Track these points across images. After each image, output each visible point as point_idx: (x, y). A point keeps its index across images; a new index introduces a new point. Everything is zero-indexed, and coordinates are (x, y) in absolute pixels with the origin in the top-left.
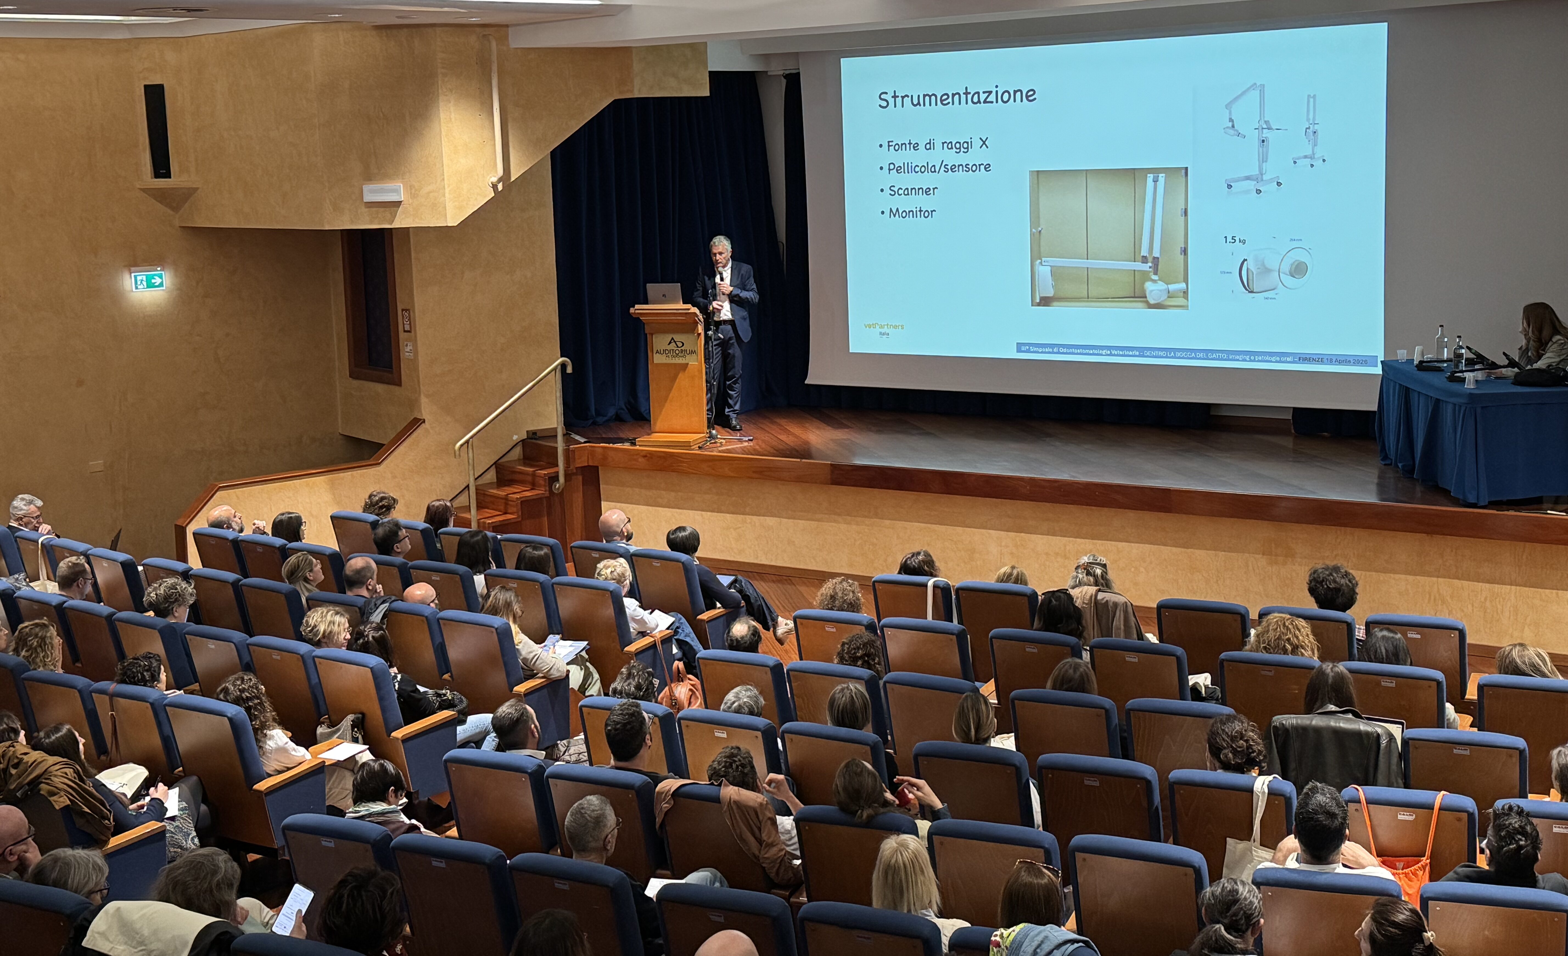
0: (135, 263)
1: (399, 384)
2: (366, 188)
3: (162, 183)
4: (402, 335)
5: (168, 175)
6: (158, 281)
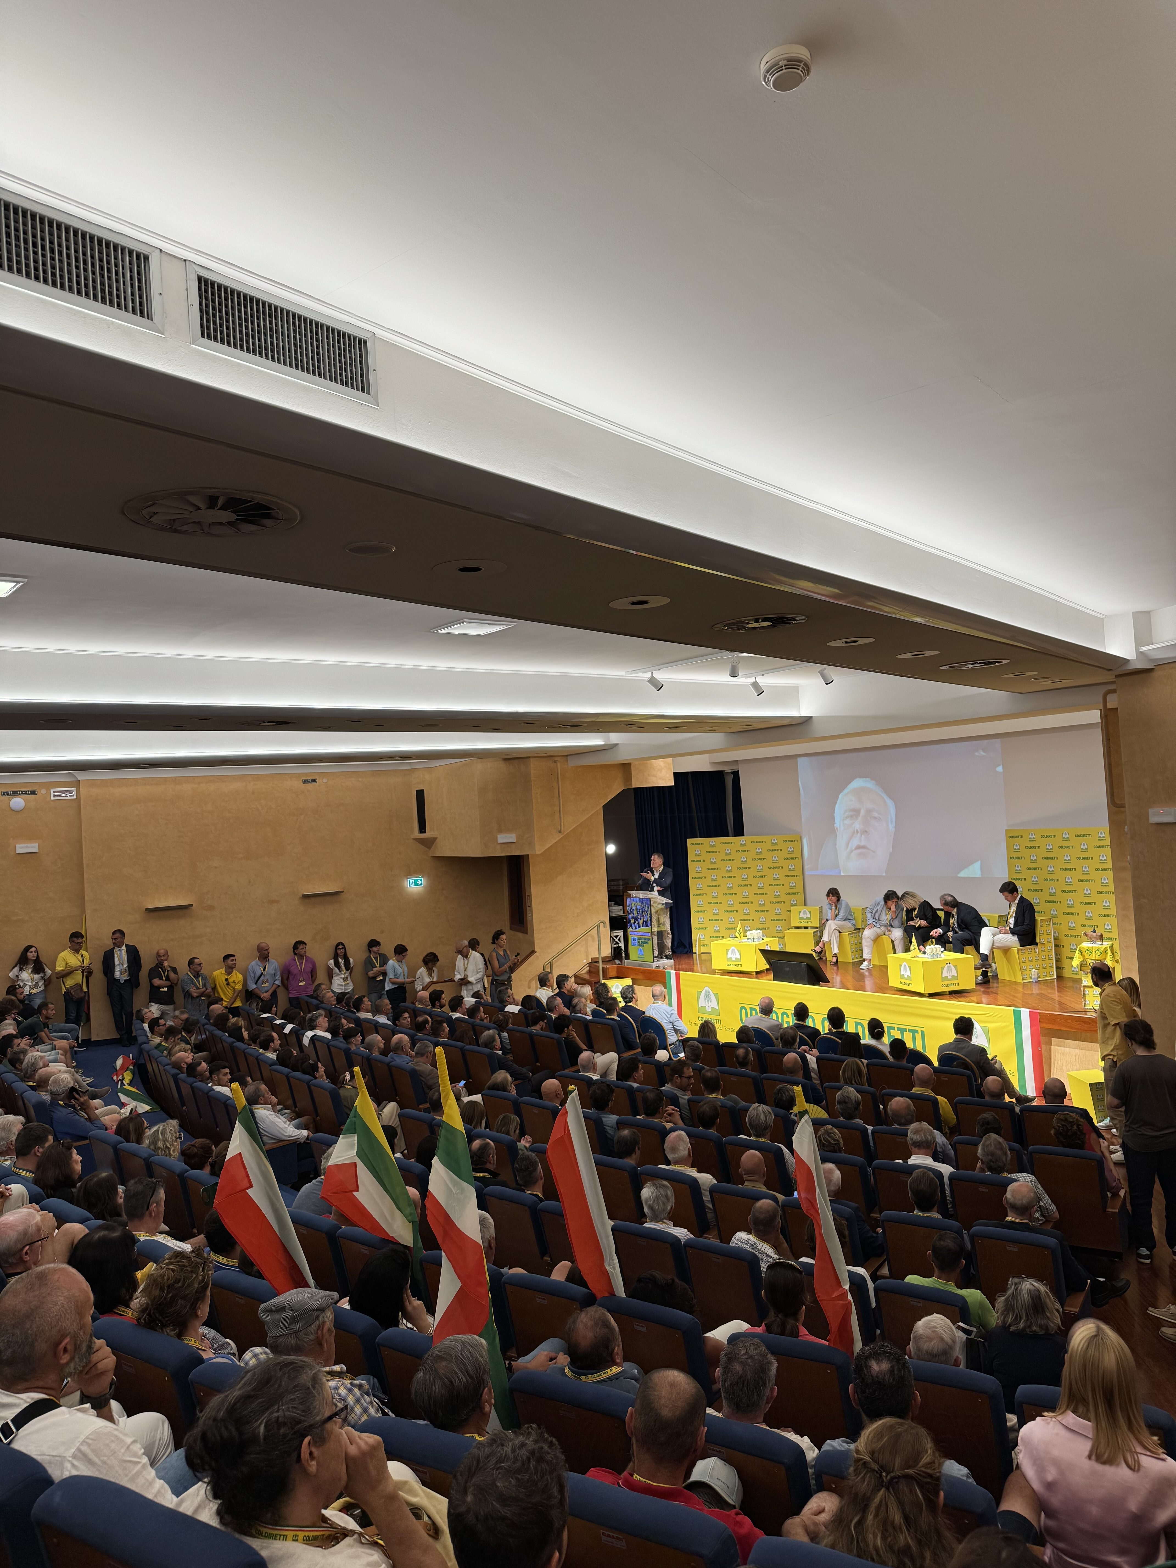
0: (410, 873)
1: (527, 933)
2: (499, 836)
3: (423, 836)
4: (528, 908)
5: (425, 832)
6: (420, 882)
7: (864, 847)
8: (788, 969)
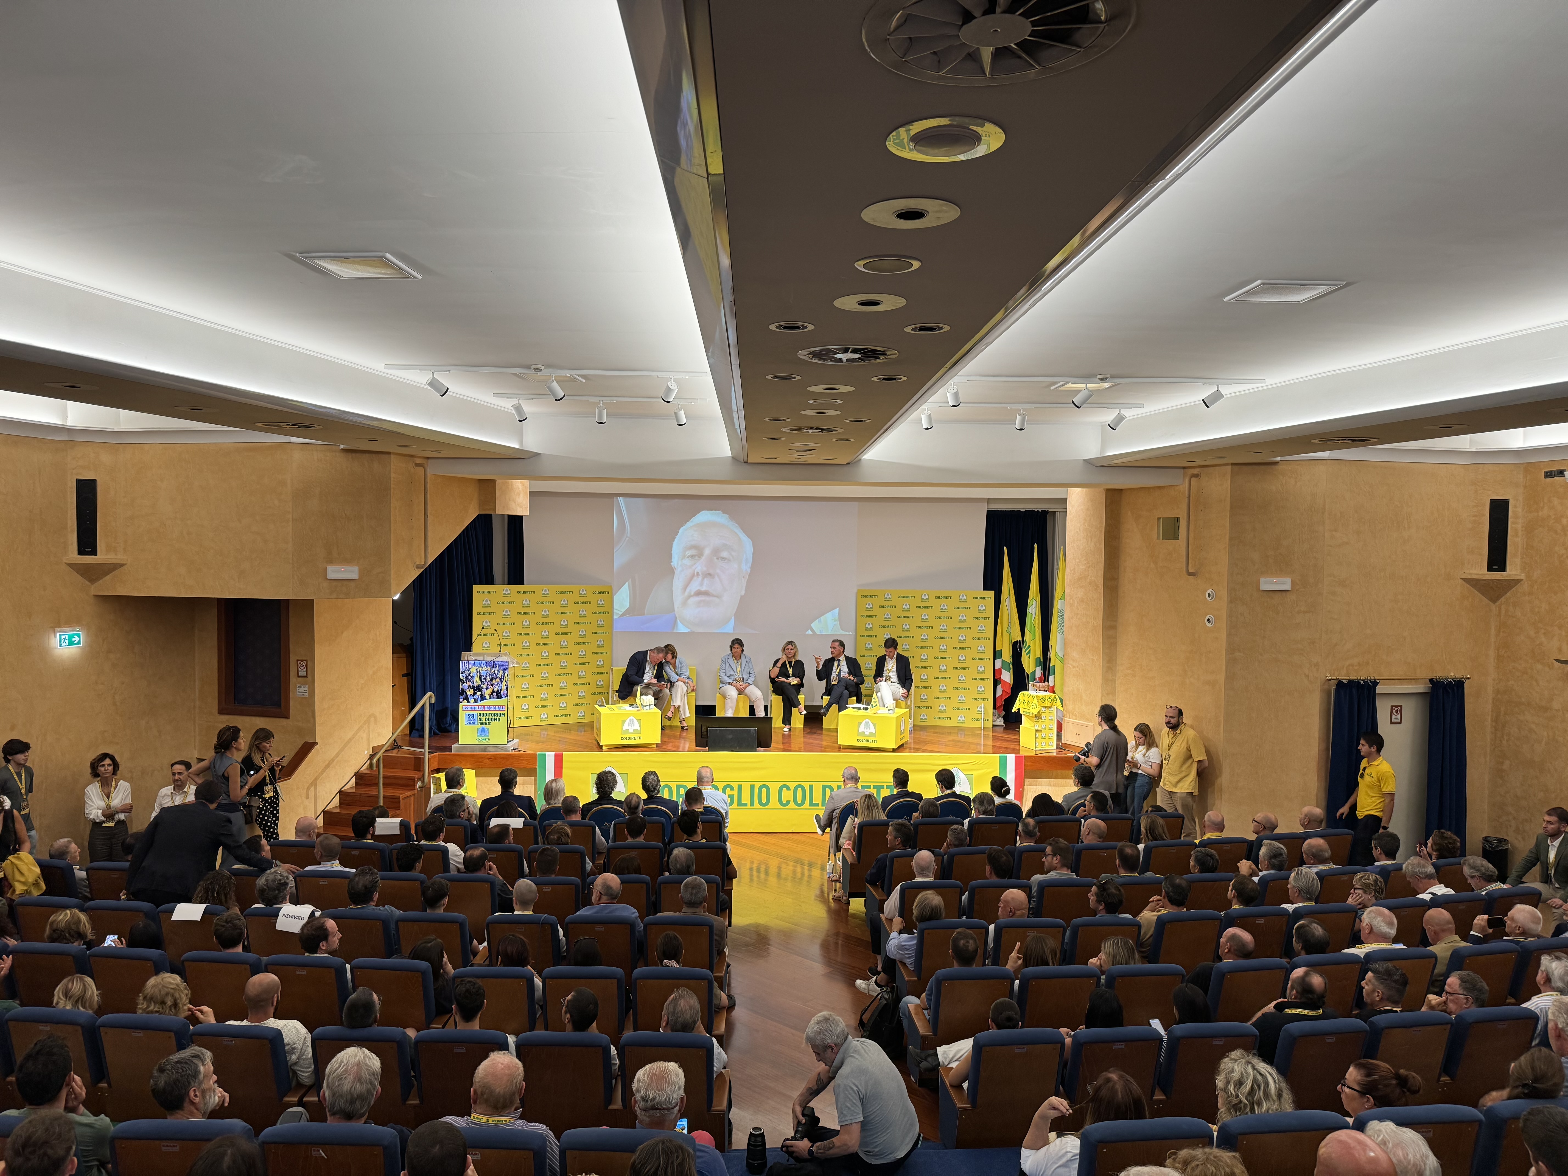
0: (58, 624)
1: (287, 717)
2: (328, 568)
3: (88, 559)
4: (294, 680)
5: (94, 552)
6: (77, 639)
7: (706, 593)
8: (730, 737)
